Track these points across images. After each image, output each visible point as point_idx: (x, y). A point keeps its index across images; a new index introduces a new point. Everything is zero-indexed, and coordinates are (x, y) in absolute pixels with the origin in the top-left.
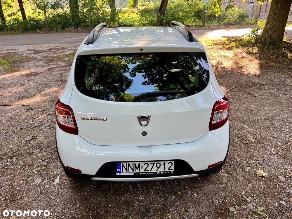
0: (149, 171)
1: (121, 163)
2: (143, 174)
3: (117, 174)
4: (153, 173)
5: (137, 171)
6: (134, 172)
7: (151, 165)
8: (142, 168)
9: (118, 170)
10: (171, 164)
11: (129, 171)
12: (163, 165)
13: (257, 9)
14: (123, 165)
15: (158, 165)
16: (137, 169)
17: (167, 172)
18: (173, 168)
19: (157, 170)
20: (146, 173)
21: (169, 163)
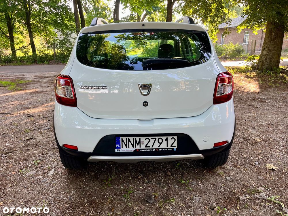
0: (151, 148)
1: (121, 138)
2: (144, 150)
3: (116, 150)
4: (154, 150)
5: (138, 147)
6: (135, 149)
7: (152, 141)
8: (143, 144)
9: (117, 145)
10: (173, 140)
11: (129, 147)
12: (165, 140)
13: (252, 44)
14: (123, 141)
15: (160, 141)
16: (138, 145)
17: (170, 148)
18: (176, 144)
19: (159, 147)
20: (147, 149)
21: (171, 139)
